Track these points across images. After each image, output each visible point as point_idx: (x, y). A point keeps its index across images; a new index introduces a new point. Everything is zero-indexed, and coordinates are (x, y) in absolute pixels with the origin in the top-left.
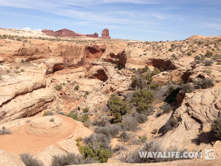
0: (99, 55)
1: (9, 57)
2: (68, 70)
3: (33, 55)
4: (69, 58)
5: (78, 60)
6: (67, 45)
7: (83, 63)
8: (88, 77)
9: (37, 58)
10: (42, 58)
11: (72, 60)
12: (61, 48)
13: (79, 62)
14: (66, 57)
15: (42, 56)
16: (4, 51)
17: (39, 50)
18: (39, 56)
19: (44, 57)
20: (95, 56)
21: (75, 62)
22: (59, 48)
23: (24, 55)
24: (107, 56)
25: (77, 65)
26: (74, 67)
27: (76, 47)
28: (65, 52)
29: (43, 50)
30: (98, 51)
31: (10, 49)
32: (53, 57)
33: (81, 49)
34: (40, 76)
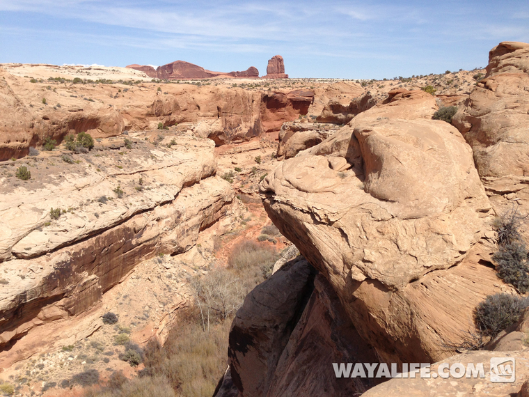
0: (286, 113)
1: (139, 118)
2: (231, 147)
3: (170, 114)
4: (232, 120)
5: (249, 124)
6: (228, 93)
7: (258, 131)
8: (284, 157)
9: (177, 120)
10: (184, 121)
11: (239, 125)
12: (217, 100)
13: (251, 128)
14: (228, 118)
15: (186, 116)
16: (128, 107)
17: (180, 105)
18: (180, 117)
19: (188, 119)
20: (278, 115)
21: (244, 129)
22: (213, 98)
23: (159, 116)
24: (324, 109)
25: (247, 135)
26: (241, 141)
27: (244, 97)
28: (226, 108)
29: (186, 104)
30: (284, 105)
31: (138, 103)
32: (203, 118)
33: (253, 101)
34: (207, 153)
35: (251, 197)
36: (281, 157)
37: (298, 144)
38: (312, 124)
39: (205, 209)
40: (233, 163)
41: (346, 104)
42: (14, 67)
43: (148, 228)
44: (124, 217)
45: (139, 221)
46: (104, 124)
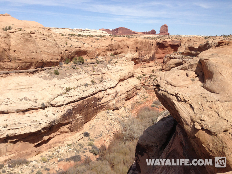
2: (141, 65)
3: (116, 50)
4: (143, 53)
5: (150, 55)
6: (141, 41)
7: (154, 58)
9: (119, 53)
10: (122, 53)
11: (145, 55)
12: (136, 44)
13: (151, 57)
14: (141, 52)
15: (123, 51)
17: (120, 46)
18: (120, 51)
20: (163, 51)
21: (148, 57)
23: (111, 50)
25: (149, 60)
26: (146, 62)
27: (148, 43)
28: (140, 48)
29: (123, 45)
31: (103, 45)
32: (130, 52)
33: (152, 45)
34: (131, 67)
35: (149, 87)
36: (164, 70)
37: (172, 65)
38: (179, 56)
39: (128, 91)
40: (142, 72)
41: (196, 47)
42: (55, 29)
43: (104, 98)
44: (94, 92)
45: (100, 95)
46: (89, 53)
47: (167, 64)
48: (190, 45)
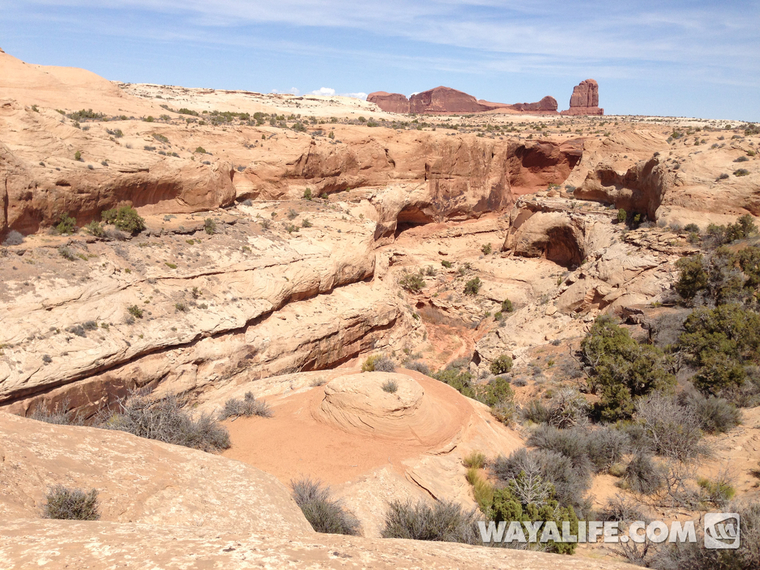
0: (557, 174)
1: (270, 181)
2: (444, 227)
3: (338, 174)
4: (451, 184)
5: (480, 192)
6: (446, 143)
7: (498, 203)
8: (512, 251)
9: (350, 184)
10: (365, 185)
11: (462, 193)
12: (426, 153)
13: (483, 197)
14: (441, 182)
15: (367, 177)
16: (256, 163)
17: (358, 160)
18: (356, 178)
19: (370, 182)
20: (542, 178)
21: (471, 199)
22: (419, 150)
23: (313, 177)
24: (588, 177)
25: (476, 208)
26: (465, 217)
27: (475, 149)
28: (438, 166)
29: (370, 158)
30: (554, 162)
31: (274, 158)
32: (398, 180)
33: (493, 155)
36: (508, 252)
37: (536, 233)
39: (320, 340)
40: (440, 253)
41: (622, 172)
42: (204, 93)
47: (521, 228)
48: (605, 164)
